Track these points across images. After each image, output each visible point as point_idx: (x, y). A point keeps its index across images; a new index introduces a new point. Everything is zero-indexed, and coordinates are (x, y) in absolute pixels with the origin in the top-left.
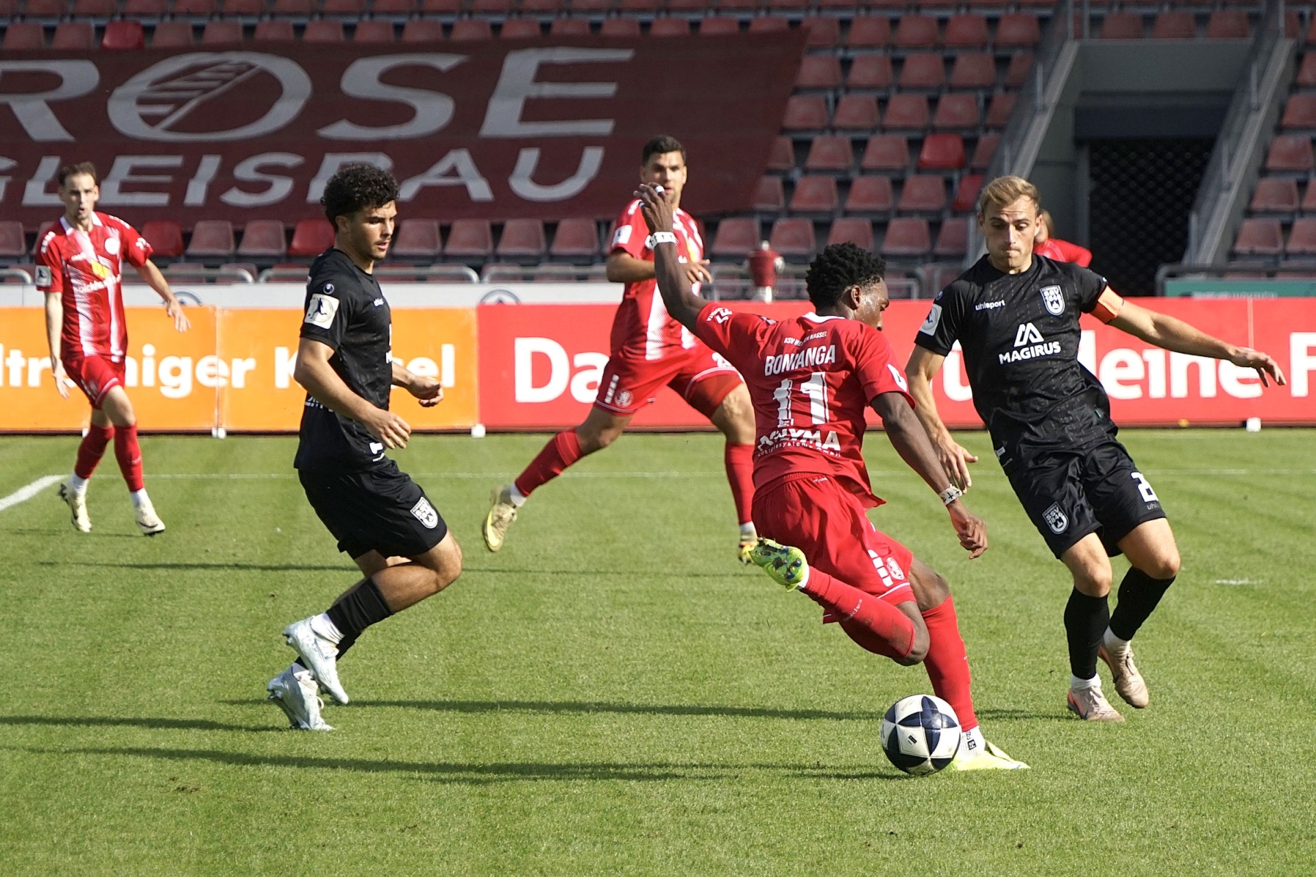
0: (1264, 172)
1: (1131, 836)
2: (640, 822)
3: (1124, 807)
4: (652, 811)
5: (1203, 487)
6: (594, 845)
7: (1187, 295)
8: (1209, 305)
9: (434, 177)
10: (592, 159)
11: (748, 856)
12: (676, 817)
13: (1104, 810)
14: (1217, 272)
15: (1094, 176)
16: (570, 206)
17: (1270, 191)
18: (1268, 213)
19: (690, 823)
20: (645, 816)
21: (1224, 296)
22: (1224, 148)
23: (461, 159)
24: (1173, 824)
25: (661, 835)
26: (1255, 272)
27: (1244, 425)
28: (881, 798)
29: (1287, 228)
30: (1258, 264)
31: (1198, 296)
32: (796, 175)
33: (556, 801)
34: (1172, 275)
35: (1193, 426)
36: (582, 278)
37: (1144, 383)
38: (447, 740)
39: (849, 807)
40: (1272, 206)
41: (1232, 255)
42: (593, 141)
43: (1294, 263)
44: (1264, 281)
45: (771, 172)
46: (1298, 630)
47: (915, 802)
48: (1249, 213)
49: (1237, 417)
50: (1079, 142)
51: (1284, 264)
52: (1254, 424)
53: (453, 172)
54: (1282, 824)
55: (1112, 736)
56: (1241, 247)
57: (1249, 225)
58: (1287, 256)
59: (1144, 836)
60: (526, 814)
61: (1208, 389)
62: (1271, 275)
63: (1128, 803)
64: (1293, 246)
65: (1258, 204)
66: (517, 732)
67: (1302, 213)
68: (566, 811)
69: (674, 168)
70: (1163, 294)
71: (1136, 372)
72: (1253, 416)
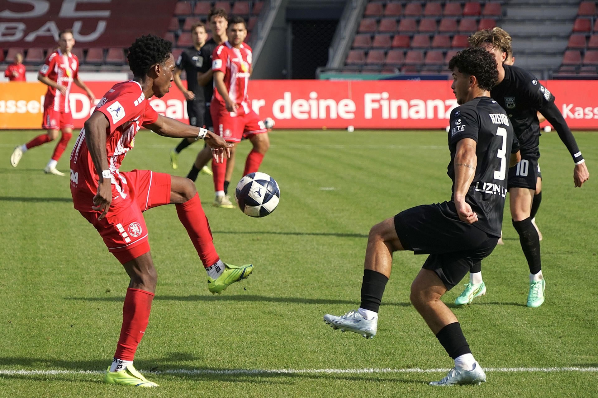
0: (358, 32)
1: (268, 285)
2: (83, 278)
3: (268, 274)
4: (88, 274)
5: (325, 152)
6: (64, 287)
7: (328, 79)
8: (334, 83)
9: (41, 32)
10: (102, 26)
11: (122, 291)
12: (97, 277)
13: (260, 275)
14: (340, 70)
15: (294, 33)
16: (93, 44)
17: (360, 40)
18: (359, 48)
19: (102, 279)
20: (85, 277)
21: (342, 80)
22: (342, 23)
23: (52, 26)
24: (285, 281)
25: (90, 283)
26: (354, 71)
27: (347, 129)
28: (176, 270)
29: (366, 54)
30: (355, 67)
31: (333, 80)
32: (180, 32)
33: (53, 270)
34: (322, 71)
35: (329, 129)
36: (97, 71)
37: (309, 113)
38: (16, 247)
39: (164, 273)
40: (361, 45)
41: (346, 64)
42: (102, 19)
43: (369, 67)
44: (357, 74)
45: (170, 31)
46: (347, 208)
47: (189, 271)
48: (352, 48)
49: (344, 126)
50: (288, 20)
51: (365, 68)
52: (351, 129)
53: (49, 30)
54: (327, 281)
55: (269, 247)
56: (349, 61)
57: (352, 53)
58: (366, 64)
59: (274, 285)
60: (40, 275)
61: (333, 115)
62: (360, 71)
63: (270, 273)
64: (369, 61)
65: (356, 45)
66: (43, 244)
67: (372, 48)
68: (56, 274)
69: (240, 30)
70: (318, 79)
71: (306, 108)
72: (351, 125)
